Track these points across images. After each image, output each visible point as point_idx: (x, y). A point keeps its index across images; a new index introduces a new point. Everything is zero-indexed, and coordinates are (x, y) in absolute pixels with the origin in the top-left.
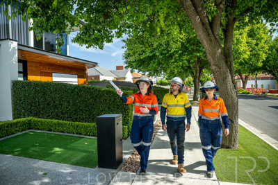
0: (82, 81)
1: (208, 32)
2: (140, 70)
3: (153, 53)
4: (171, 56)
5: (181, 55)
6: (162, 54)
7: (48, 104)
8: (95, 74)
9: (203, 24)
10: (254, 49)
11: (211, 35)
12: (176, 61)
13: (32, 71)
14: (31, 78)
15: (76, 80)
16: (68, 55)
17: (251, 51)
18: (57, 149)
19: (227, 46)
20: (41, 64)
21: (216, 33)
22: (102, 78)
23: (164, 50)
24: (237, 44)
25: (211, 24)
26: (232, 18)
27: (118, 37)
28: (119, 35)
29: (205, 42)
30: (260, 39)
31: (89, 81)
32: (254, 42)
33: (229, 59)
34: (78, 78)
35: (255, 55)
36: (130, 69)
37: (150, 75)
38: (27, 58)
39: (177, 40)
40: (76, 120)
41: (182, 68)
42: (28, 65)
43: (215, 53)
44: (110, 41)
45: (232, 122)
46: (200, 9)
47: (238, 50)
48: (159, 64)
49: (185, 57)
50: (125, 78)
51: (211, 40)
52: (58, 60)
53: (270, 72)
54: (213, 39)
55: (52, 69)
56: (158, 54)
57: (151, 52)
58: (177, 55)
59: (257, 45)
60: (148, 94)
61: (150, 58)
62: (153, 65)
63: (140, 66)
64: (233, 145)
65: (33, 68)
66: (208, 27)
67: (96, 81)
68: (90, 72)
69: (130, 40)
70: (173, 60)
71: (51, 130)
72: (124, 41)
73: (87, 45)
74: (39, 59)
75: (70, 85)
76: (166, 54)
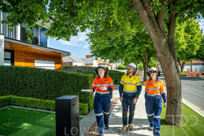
0: (58, 66)
1: (154, 25)
2: (102, 58)
3: (112, 45)
4: (126, 47)
5: (133, 46)
6: (118, 46)
7: (26, 85)
8: (69, 61)
9: (150, 17)
10: (189, 41)
11: (157, 26)
12: (129, 51)
13: (18, 58)
14: (17, 64)
15: (54, 65)
16: (48, 47)
17: (187, 43)
18: (26, 125)
19: (171, 37)
20: (26, 53)
21: (161, 25)
22: (74, 64)
23: (120, 42)
24: (177, 37)
25: (157, 18)
26: (174, 13)
27: (82, 31)
28: (83, 30)
29: (152, 33)
30: (194, 34)
31: (64, 66)
32: (190, 36)
33: (172, 48)
35: (190, 46)
36: (94, 57)
37: (111, 62)
38: (15, 49)
39: (130, 34)
40: (47, 98)
41: (135, 56)
42: (15, 53)
43: (160, 43)
44: (75, 34)
45: (177, 102)
46: (147, 5)
47: (177, 42)
48: (117, 53)
49: (136, 48)
50: (92, 64)
51: (156, 31)
52: (39, 50)
53: (202, 59)
54: (158, 30)
55: (34, 57)
56: (115, 46)
57: (111, 44)
58: (130, 46)
59: (192, 38)
60: (105, 77)
61: (110, 49)
62: (112, 54)
63: (102, 55)
64: (178, 123)
65: (19, 56)
66: (155, 20)
67: (69, 66)
68: (65, 59)
69: (92, 34)
70: (127, 50)
71: (26, 106)
72: (88, 35)
73: (57, 38)
74: (24, 49)
75: (43, 69)
76: (122, 45)
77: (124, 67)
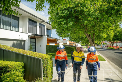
0: (56, 44)
16: (51, 37)
34: (55, 44)
54: (90, 38)
55: (50, 42)
68: (57, 42)
77: (82, 44)
